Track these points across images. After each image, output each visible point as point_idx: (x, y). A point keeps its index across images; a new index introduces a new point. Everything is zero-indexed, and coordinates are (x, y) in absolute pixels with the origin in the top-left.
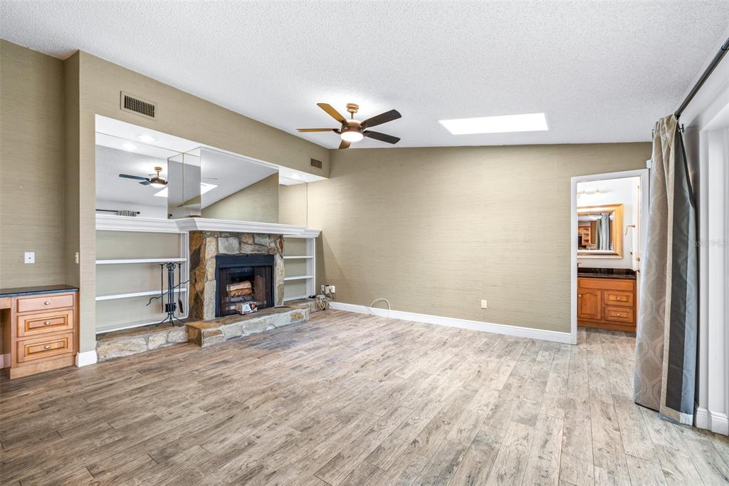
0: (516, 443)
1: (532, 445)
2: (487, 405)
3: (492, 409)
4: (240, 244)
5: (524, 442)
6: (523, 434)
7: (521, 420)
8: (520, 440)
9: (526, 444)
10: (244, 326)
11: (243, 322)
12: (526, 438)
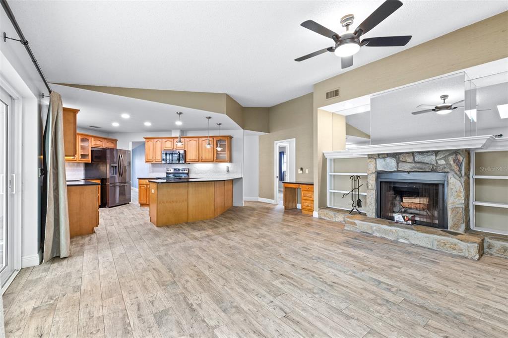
0: (155, 296)
1: (145, 301)
2: (199, 305)
3: (192, 305)
4: (398, 163)
5: (151, 299)
6: (156, 303)
7: (165, 312)
8: (154, 299)
9: (150, 299)
10: (375, 228)
11: (375, 224)
12: (152, 302)
